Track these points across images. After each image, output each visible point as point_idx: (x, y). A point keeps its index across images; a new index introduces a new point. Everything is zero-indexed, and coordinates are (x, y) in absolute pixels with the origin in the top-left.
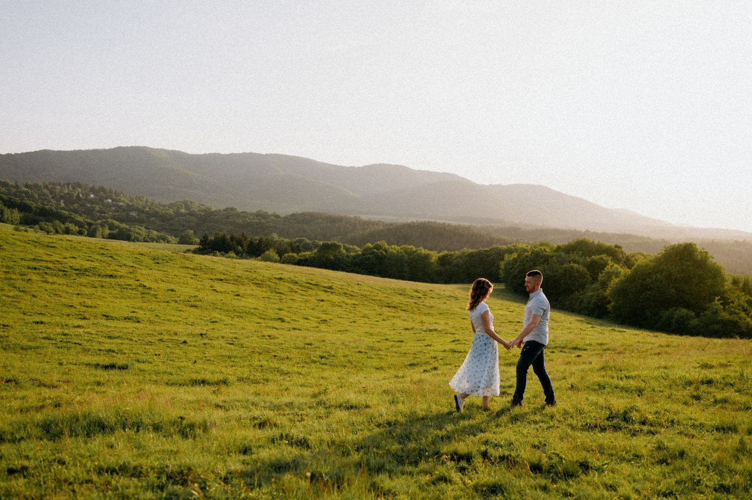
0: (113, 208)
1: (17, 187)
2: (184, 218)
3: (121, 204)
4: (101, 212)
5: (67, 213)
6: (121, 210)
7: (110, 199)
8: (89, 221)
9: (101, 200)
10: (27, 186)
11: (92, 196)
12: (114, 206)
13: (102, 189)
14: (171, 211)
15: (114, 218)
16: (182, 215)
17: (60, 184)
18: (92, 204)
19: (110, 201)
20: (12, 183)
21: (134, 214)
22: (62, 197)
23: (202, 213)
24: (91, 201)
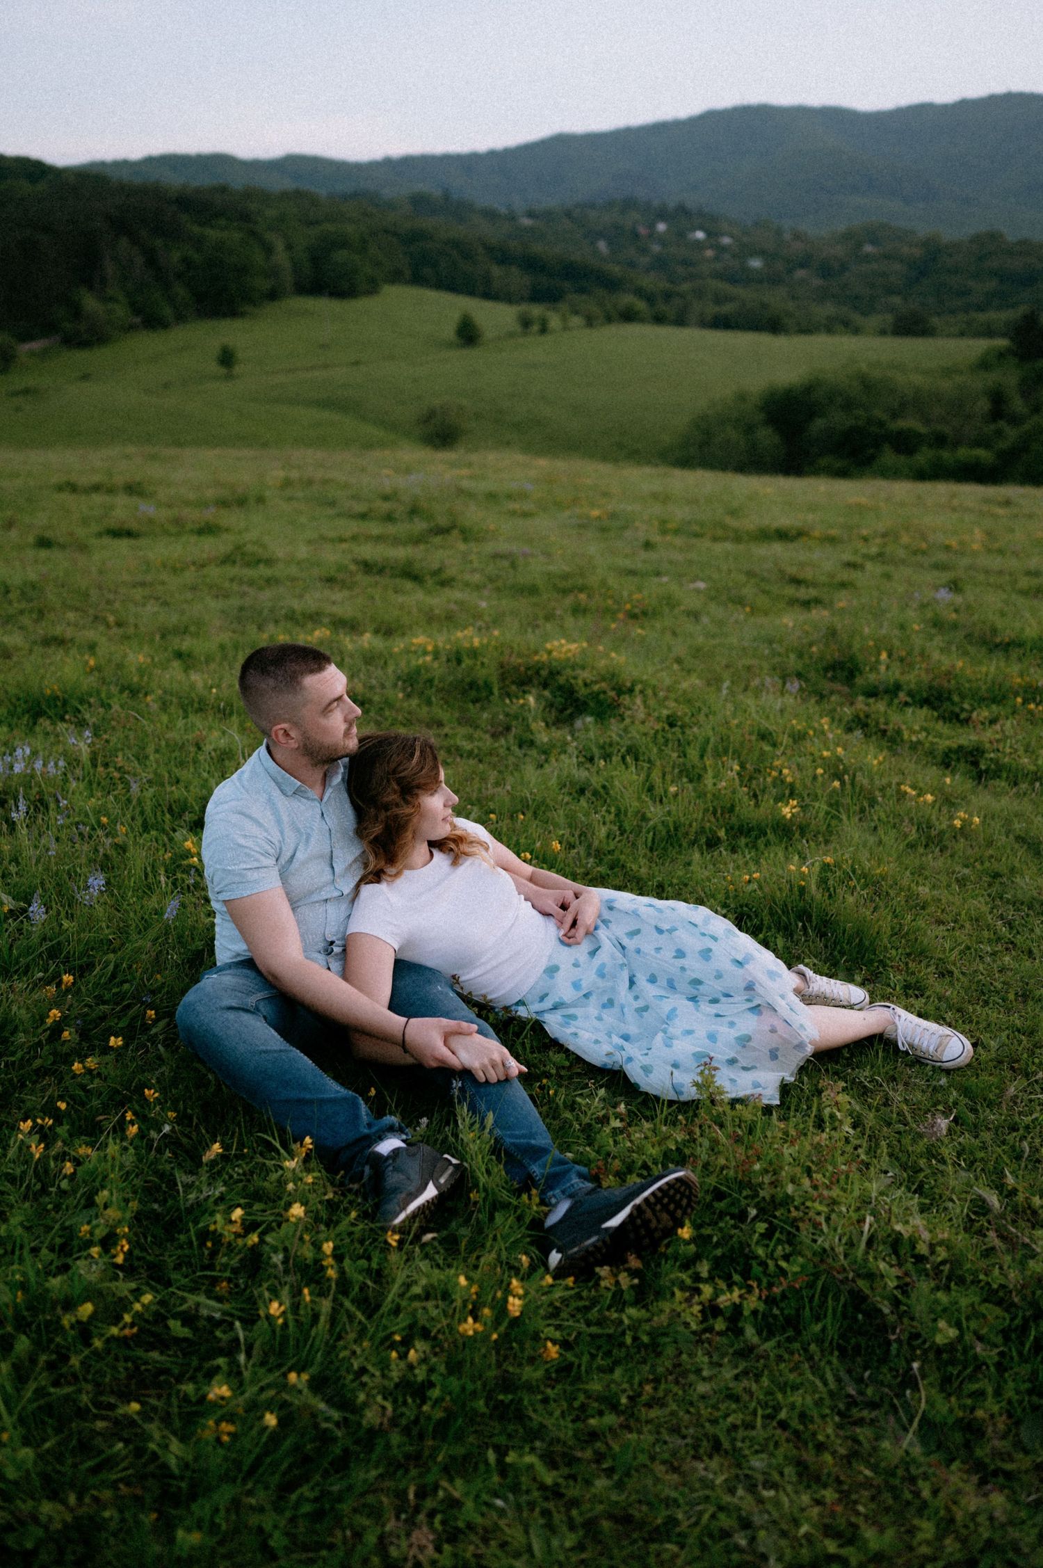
0: (709, 253)
1: (512, 218)
2: (875, 266)
3: (726, 240)
4: (686, 263)
5: (617, 269)
6: (727, 256)
7: (701, 228)
8: (664, 285)
9: (681, 235)
10: (531, 214)
11: (661, 227)
12: (711, 247)
13: (682, 210)
14: (839, 251)
15: (719, 276)
16: (867, 258)
17: (592, 206)
18: (663, 243)
19: (700, 235)
20: (503, 210)
21: (756, 263)
22: (601, 235)
23: (917, 252)
24: (662, 240)
